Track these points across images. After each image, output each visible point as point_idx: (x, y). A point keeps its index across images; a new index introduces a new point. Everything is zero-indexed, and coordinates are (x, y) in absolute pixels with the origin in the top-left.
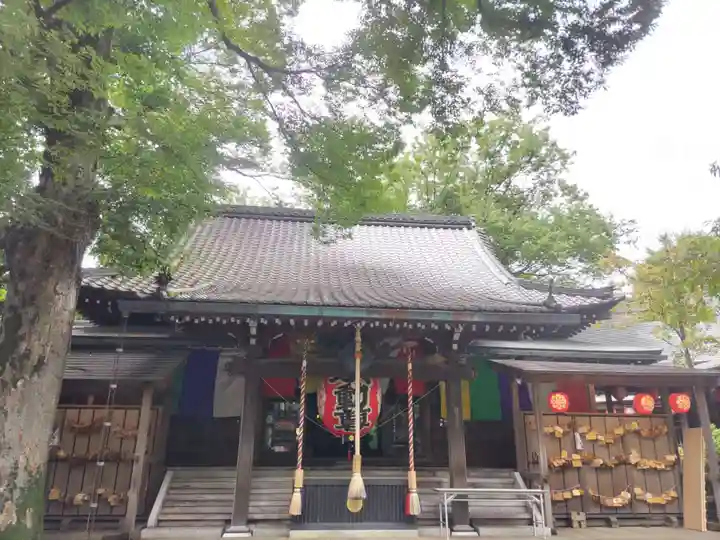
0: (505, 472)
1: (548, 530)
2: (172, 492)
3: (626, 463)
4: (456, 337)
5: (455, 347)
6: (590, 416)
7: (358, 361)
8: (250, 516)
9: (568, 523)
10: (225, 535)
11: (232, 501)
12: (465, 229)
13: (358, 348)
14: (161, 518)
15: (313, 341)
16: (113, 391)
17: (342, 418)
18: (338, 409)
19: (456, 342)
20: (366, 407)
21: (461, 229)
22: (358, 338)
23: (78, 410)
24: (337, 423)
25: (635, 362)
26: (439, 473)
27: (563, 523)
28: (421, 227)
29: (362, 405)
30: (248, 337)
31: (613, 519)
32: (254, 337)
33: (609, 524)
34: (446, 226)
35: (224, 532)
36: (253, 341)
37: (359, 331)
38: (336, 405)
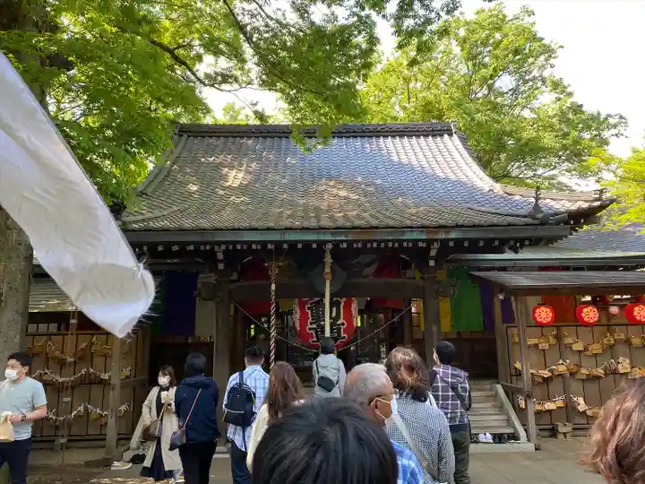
0: (487, 384)
1: (531, 446)
3: (615, 372)
4: (433, 253)
5: (432, 263)
7: (328, 282)
9: (553, 432)
12: (446, 136)
13: (328, 269)
15: (281, 264)
17: (316, 332)
18: (311, 324)
19: (432, 258)
20: (340, 321)
21: (442, 136)
22: (328, 259)
24: (312, 337)
27: (547, 433)
29: (334, 320)
30: (216, 261)
32: (221, 261)
36: (221, 266)
37: (328, 252)
38: (310, 320)
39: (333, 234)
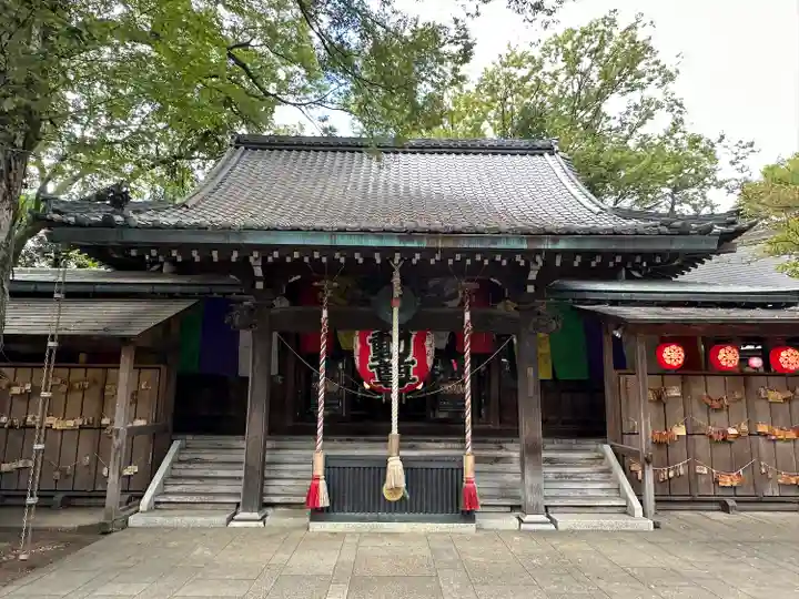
0: (592, 444)
1: (648, 524)
2: (177, 466)
4: (533, 276)
5: (531, 289)
6: (705, 375)
7: (396, 310)
8: (267, 499)
10: (233, 524)
11: (240, 478)
12: (546, 155)
13: (397, 293)
14: (157, 499)
15: (335, 284)
16: (51, 351)
17: (379, 372)
18: (373, 360)
19: (531, 282)
20: (410, 359)
21: (541, 155)
22: (396, 280)
23: (67, 370)
24: (374, 378)
25: (764, 306)
26: (508, 445)
28: (494, 154)
29: (402, 356)
30: (253, 279)
31: (731, 503)
32: (259, 279)
33: (725, 508)
34: (523, 151)
35: (231, 519)
36: (260, 285)
37: (397, 269)
38: (371, 356)
39: (401, 238)
